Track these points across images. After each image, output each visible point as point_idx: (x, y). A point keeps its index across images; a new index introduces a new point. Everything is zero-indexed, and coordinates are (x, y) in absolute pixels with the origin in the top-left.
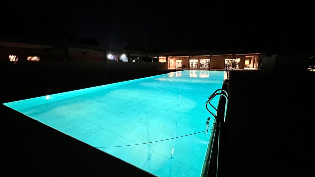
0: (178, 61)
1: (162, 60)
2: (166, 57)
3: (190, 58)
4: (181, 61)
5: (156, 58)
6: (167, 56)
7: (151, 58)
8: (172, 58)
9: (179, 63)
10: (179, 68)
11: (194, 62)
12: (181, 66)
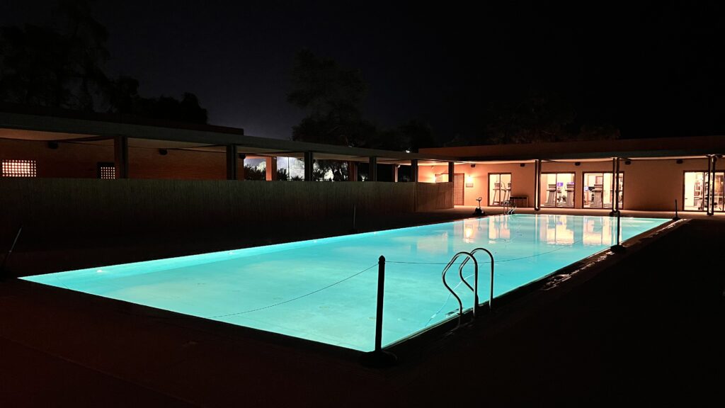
0: (494, 179)
1: (432, 173)
2: (447, 164)
3: (539, 170)
4: (506, 179)
5: (410, 164)
6: (451, 159)
7: (391, 168)
8: (473, 166)
9: (499, 185)
10: (500, 204)
11: (557, 181)
12: (506, 197)
